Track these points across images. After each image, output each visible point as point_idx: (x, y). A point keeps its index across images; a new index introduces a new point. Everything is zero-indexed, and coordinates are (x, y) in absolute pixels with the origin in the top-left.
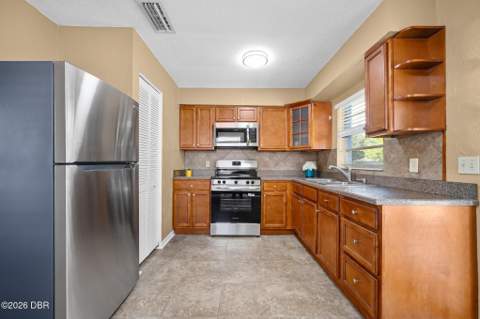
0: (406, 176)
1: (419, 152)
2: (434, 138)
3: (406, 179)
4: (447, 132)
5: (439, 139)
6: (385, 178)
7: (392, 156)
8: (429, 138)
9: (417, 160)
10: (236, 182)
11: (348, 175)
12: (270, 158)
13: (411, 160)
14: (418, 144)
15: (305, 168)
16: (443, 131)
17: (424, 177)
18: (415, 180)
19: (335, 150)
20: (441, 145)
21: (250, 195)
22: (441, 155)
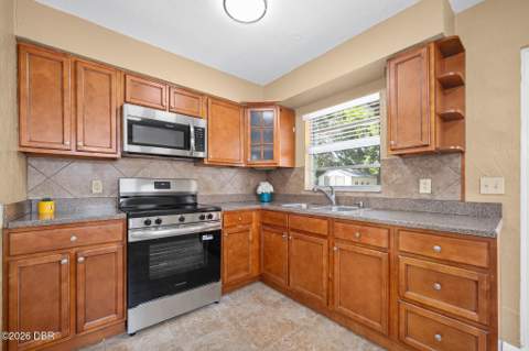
0: (415, 197)
1: (431, 172)
2: (451, 159)
3: (415, 200)
4: (466, 155)
5: (457, 160)
6: (385, 199)
7: (394, 177)
8: (445, 158)
9: (429, 181)
10: (182, 219)
11: (333, 197)
12: (214, 176)
13: (422, 181)
14: (430, 165)
15: (260, 190)
16: (462, 153)
17: (438, 198)
18: (429, 201)
19: (303, 169)
20: (460, 166)
21: (205, 238)
22: (459, 176)
